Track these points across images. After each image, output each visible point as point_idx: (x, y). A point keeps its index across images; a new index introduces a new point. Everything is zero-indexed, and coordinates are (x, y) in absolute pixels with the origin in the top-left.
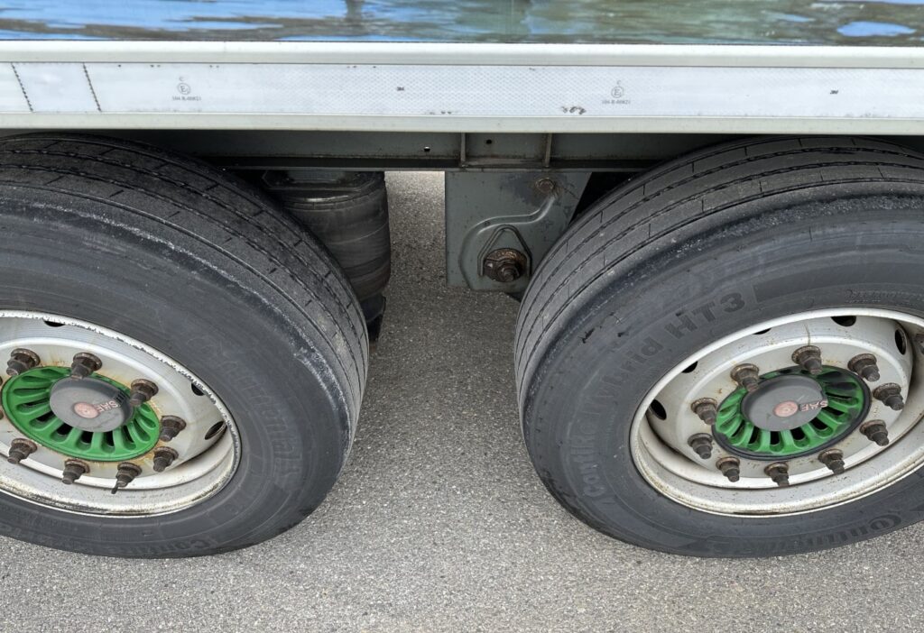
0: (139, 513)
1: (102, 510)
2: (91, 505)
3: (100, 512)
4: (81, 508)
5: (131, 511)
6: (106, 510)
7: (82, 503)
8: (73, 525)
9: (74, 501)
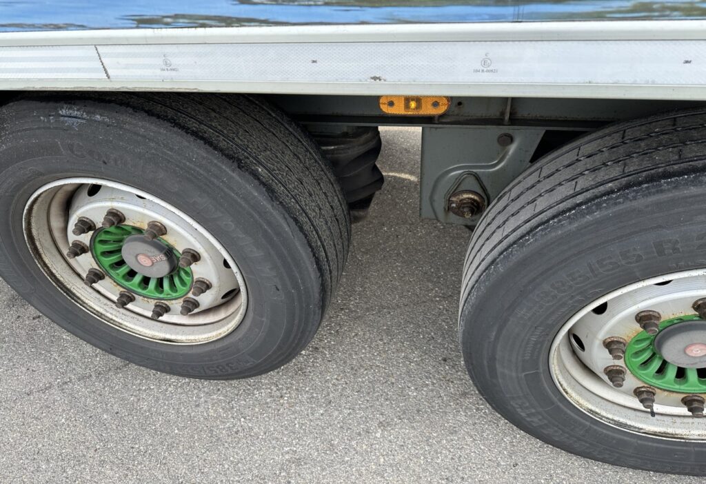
0: (673, 436)
1: (638, 428)
2: (629, 423)
3: (637, 430)
4: (620, 424)
5: (665, 433)
6: (641, 429)
7: (622, 420)
8: (613, 438)
9: (616, 418)
